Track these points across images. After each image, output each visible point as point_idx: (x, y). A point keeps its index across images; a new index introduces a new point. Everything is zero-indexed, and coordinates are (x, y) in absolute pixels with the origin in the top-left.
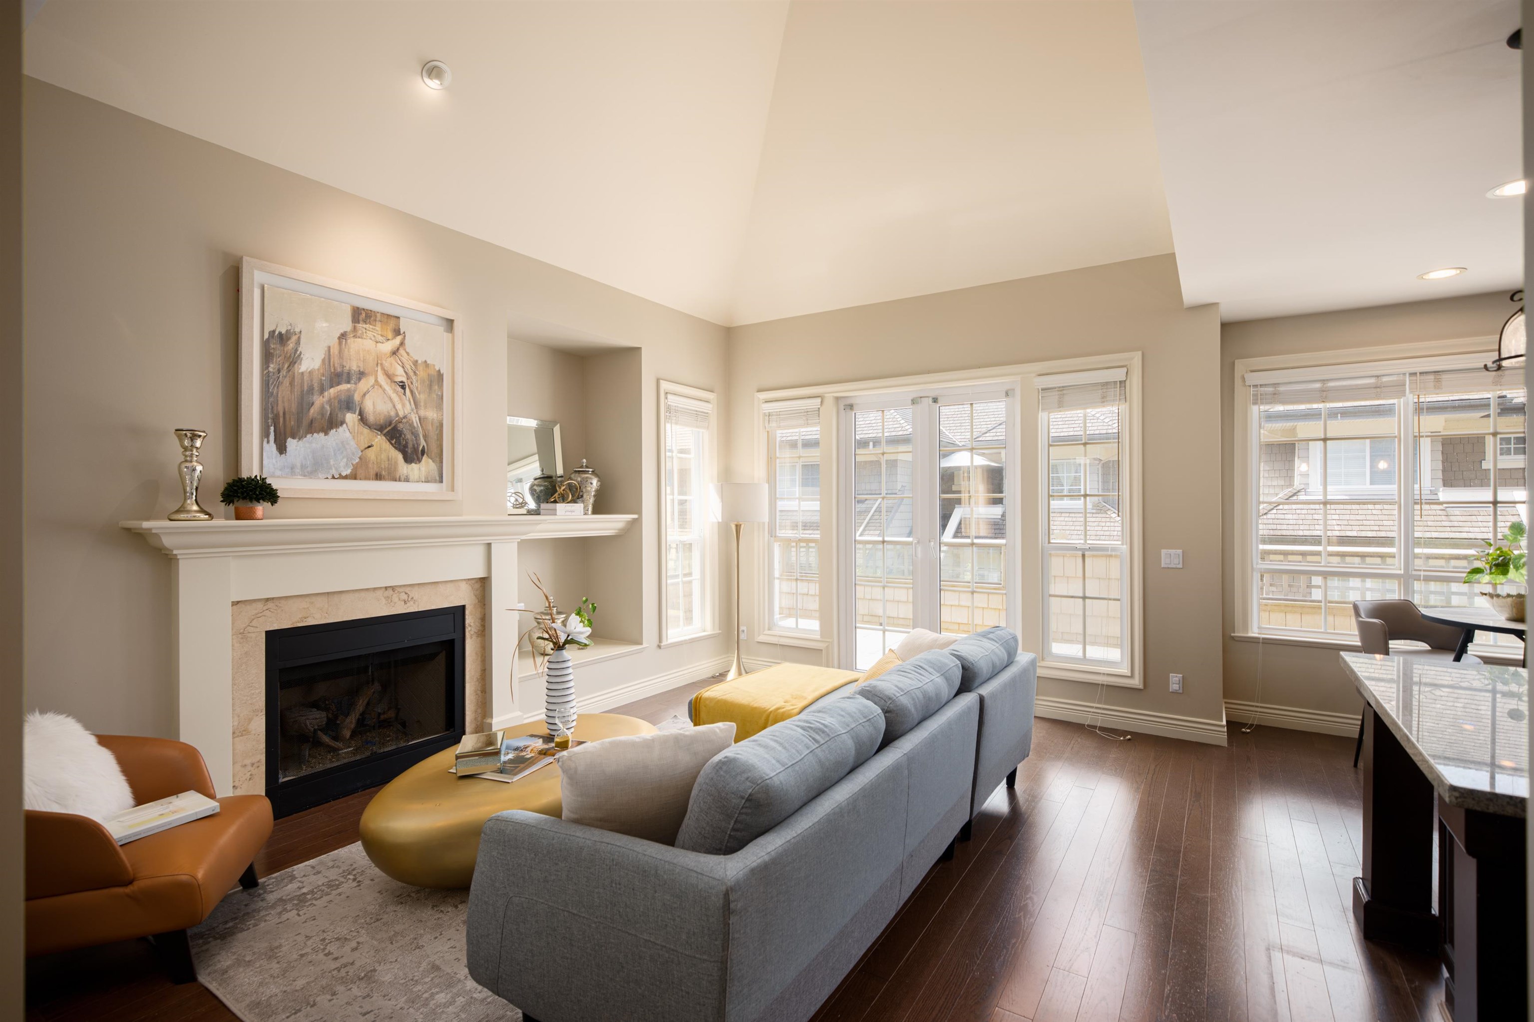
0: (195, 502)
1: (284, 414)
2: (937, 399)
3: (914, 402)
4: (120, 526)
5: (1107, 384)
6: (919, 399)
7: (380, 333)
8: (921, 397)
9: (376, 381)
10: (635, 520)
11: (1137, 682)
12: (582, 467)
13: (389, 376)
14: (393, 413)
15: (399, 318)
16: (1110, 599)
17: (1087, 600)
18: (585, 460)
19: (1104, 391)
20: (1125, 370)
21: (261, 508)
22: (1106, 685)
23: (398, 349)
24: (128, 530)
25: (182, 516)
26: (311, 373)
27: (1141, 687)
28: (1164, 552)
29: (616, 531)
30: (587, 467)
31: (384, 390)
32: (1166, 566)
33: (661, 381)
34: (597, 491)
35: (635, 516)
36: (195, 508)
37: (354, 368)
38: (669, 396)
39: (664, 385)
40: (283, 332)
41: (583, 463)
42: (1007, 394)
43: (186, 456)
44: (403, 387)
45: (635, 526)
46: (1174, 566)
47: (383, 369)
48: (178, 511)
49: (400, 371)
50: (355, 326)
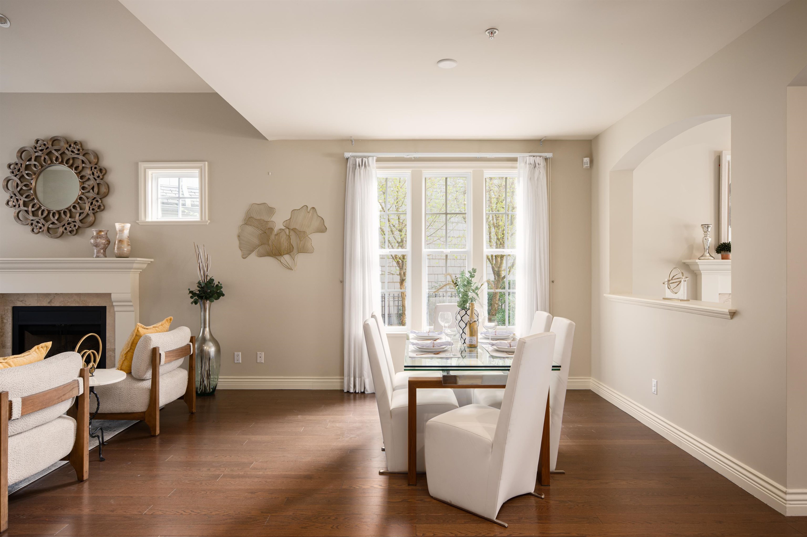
0: (708, 253)
4: (682, 261)
24: (685, 263)
25: (702, 258)
36: (708, 255)
43: (705, 235)
48: (702, 256)
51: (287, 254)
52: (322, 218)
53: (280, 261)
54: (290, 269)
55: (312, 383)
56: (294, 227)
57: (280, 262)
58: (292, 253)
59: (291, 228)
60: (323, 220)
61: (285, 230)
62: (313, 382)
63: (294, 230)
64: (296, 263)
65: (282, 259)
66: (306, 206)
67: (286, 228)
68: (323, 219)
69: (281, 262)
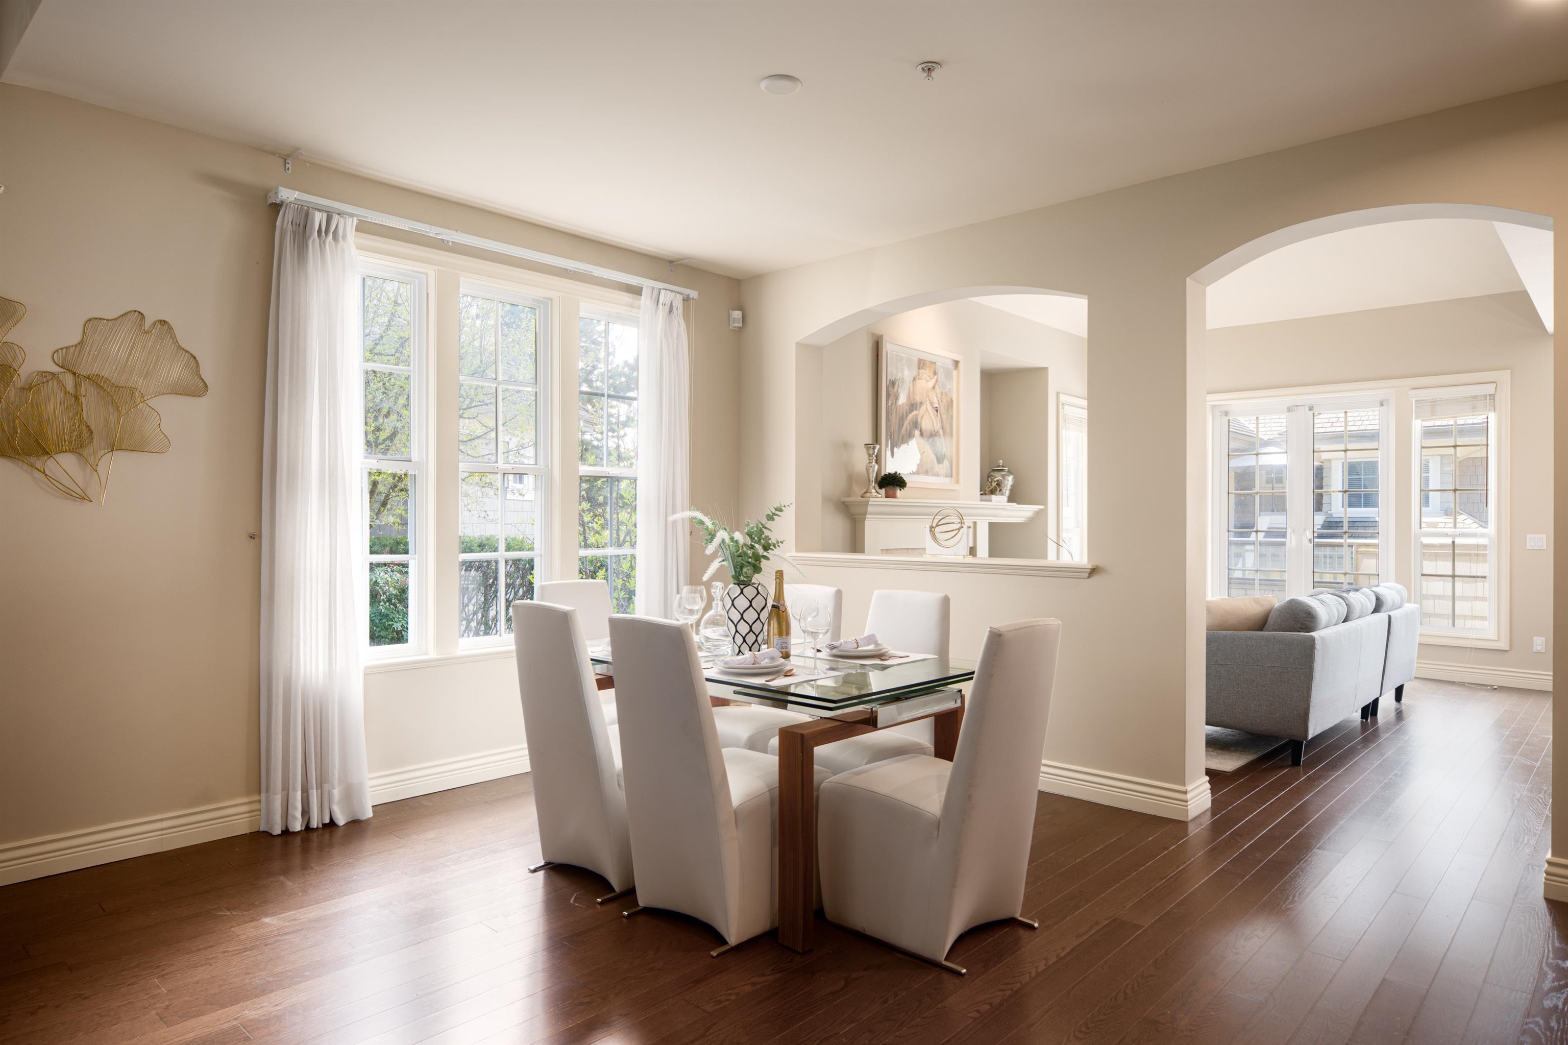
1: (894, 432)
2: (1313, 407)
3: (1289, 410)
4: (840, 499)
5: (1475, 397)
6: (1295, 407)
7: (928, 375)
8: (1297, 406)
9: (927, 408)
10: (1041, 510)
11: (1503, 645)
12: (999, 466)
13: (932, 404)
14: (933, 430)
15: (935, 363)
16: (1478, 577)
17: (1456, 578)
18: (1001, 461)
19: (1475, 402)
20: (1494, 385)
21: (899, 492)
22: (1475, 648)
23: (935, 385)
24: (843, 502)
26: (903, 404)
27: (1507, 648)
28: (1529, 536)
29: (1025, 519)
30: (1003, 466)
31: (929, 414)
32: (1531, 548)
33: (1061, 395)
34: (1012, 486)
35: (1042, 507)
37: (918, 400)
38: (1066, 407)
39: (1063, 398)
40: (894, 379)
41: (1000, 463)
42: (1382, 404)
43: (870, 460)
44: (937, 411)
45: (1041, 516)
46: (1538, 548)
47: (930, 400)
48: (866, 492)
49: (935, 400)
50: (919, 372)
51: (70, 452)
52: (191, 354)
53: (44, 472)
54: (84, 499)
55: (160, 833)
56: (95, 371)
57: (43, 475)
58: (86, 451)
59: (84, 372)
60: (197, 362)
61: (61, 376)
62: (162, 830)
63: (95, 380)
64: (103, 482)
65: (51, 465)
66: (139, 312)
67: (63, 370)
68: (195, 358)
69: (46, 475)
